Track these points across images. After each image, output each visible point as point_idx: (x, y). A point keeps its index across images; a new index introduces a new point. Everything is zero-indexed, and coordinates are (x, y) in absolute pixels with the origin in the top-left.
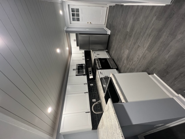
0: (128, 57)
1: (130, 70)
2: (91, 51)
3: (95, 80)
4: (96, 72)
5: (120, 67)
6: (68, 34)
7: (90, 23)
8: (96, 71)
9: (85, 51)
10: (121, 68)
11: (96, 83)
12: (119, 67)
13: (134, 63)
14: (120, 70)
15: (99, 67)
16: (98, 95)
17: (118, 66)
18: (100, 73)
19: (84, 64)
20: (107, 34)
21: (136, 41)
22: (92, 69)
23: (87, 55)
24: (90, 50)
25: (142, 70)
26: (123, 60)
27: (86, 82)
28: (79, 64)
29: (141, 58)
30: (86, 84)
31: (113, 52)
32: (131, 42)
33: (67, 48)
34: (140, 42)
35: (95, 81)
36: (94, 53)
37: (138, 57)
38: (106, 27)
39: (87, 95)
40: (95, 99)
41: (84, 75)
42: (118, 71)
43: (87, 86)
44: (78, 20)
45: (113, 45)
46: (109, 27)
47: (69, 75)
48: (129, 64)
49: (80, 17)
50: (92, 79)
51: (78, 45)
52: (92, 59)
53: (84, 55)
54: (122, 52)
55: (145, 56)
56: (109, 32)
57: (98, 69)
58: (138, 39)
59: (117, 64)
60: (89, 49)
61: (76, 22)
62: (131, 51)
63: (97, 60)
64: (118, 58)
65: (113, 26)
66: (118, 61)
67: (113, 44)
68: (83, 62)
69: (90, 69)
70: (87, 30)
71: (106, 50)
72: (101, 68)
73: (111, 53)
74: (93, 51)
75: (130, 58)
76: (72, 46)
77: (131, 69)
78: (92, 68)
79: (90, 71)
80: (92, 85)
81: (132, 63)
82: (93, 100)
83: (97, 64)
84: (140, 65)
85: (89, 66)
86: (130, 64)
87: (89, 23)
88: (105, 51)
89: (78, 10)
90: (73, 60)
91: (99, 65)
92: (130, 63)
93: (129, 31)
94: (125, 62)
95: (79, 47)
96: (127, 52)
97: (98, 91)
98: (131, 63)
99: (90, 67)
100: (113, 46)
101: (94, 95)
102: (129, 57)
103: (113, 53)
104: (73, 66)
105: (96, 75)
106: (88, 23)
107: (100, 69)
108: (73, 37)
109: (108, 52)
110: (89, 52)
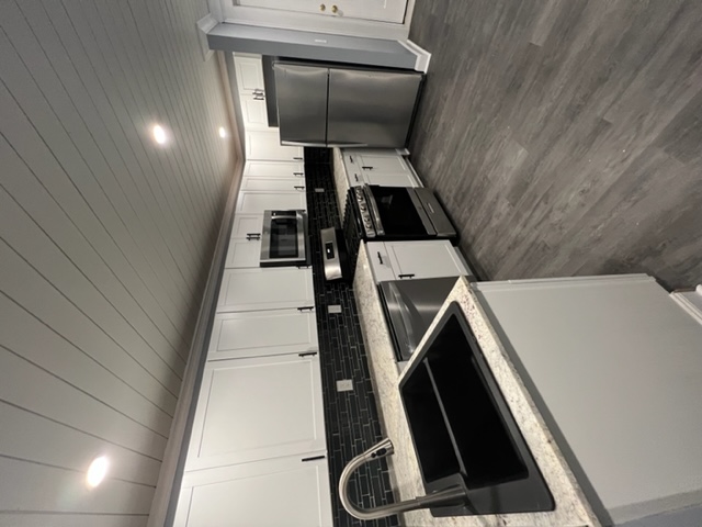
0: (520, 186)
1: (528, 251)
2: (337, 152)
3: (351, 287)
4: (357, 250)
5: (473, 232)
6: (221, 54)
7: (335, 7)
8: (358, 245)
9: (306, 148)
10: (474, 239)
11: (353, 300)
12: (464, 233)
13: (556, 217)
14: (469, 246)
15: (373, 227)
16: (365, 359)
17: (458, 226)
18: (376, 260)
19: (301, 212)
20: (412, 71)
21: (586, 98)
22: (340, 234)
23: (318, 168)
24: (329, 146)
25: (609, 255)
26: (490, 197)
27: (309, 298)
28: (278, 213)
29: (608, 192)
30: (311, 308)
31: (440, 160)
32: (550, 104)
33: (223, 133)
34: (611, 97)
35: (352, 294)
36: (347, 158)
37: (586, 185)
38: (411, 37)
39: (314, 364)
40: (348, 378)
41: (299, 264)
42: (461, 249)
43: (312, 317)
45: (440, 125)
46: (422, 38)
47: (228, 264)
48: (522, 221)
50: (335, 282)
51: (272, 122)
52: (339, 190)
53: (301, 168)
54: (488, 158)
55: (644, 178)
56: (423, 62)
57: (367, 240)
58: (602, 81)
59: (455, 216)
60: (326, 142)
62: (545, 154)
63: (365, 196)
64: (461, 188)
65: (448, 26)
66: (462, 201)
67: (442, 121)
68: (299, 202)
69: (328, 235)
70: (318, 42)
71: (402, 149)
72: (381, 232)
73: (425, 162)
74: (342, 149)
75: (531, 188)
76: (247, 124)
77: (533, 244)
78: (336, 231)
79: (329, 246)
80: (335, 309)
81: (547, 217)
82: (339, 383)
83: (364, 215)
84: (595, 227)
85: (325, 223)
86: (534, 221)
87: (329, 10)
88: (400, 153)
90: (250, 192)
91: (371, 217)
92: (531, 216)
93: (540, 44)
94: (503, 207)
95: (277, 129)
96: (516, 158)
97: (361, 341)
98: (538, 215)
99: (328, 227)
100: (439, 130)
101: (347, 359)
102: (527, 184)
103: (437, 162)
104: (250, 218)
105: (355, 267)
106: (323, 7)
107: (377, 238)
108: (249, 73)
109: (413, 160)
110: (327, 156)
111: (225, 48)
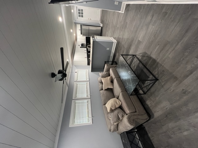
2: (91, 37)
9: (86, 37)
20: (100, 27)
33: (74, 35)
38: (101, 22)
44: (82, 16)
49: (84, 15)
51: (81, 34)
53: (85, 40)
56: (101, 25)
60: (89, 36)
61: (81, 18)
70: (88, 23)
87: (90, 19)
89: (82, 10)
95: (82, 35)
104: (79, 44)
108: (79, 27)
110: (89, 38)
111: (76, 24)
